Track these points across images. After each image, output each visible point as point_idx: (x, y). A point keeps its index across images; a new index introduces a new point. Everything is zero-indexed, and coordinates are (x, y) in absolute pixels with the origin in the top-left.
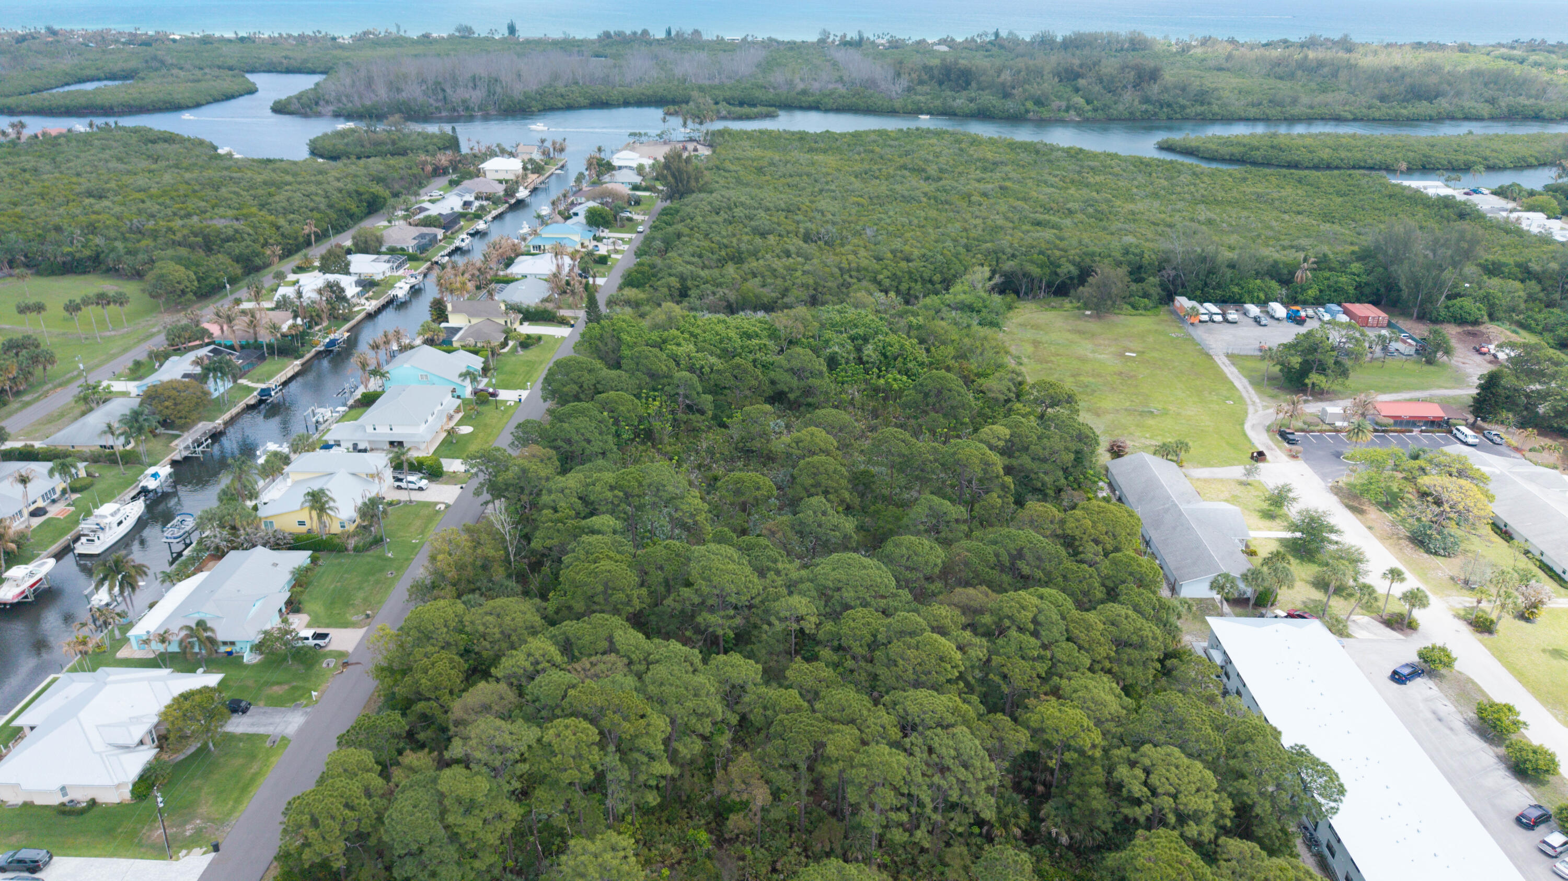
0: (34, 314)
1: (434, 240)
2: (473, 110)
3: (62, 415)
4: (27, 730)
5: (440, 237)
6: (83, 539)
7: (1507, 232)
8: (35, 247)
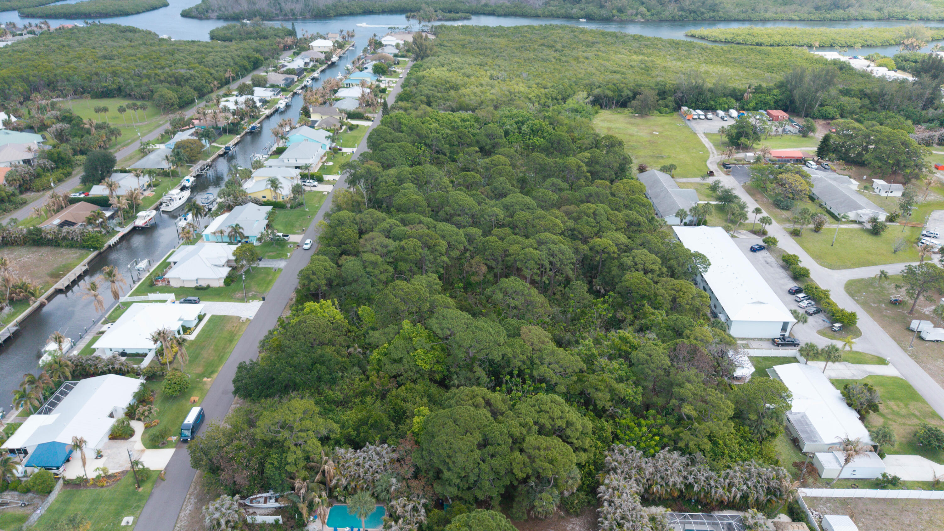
0: (103, 113)
1: (292, 81)
2: (297, 15)
3: (131, 158)
4: (172, 264)
5: (295, 80)
6: (164, 204)
7: (862, 76)
8: (87, 83)
